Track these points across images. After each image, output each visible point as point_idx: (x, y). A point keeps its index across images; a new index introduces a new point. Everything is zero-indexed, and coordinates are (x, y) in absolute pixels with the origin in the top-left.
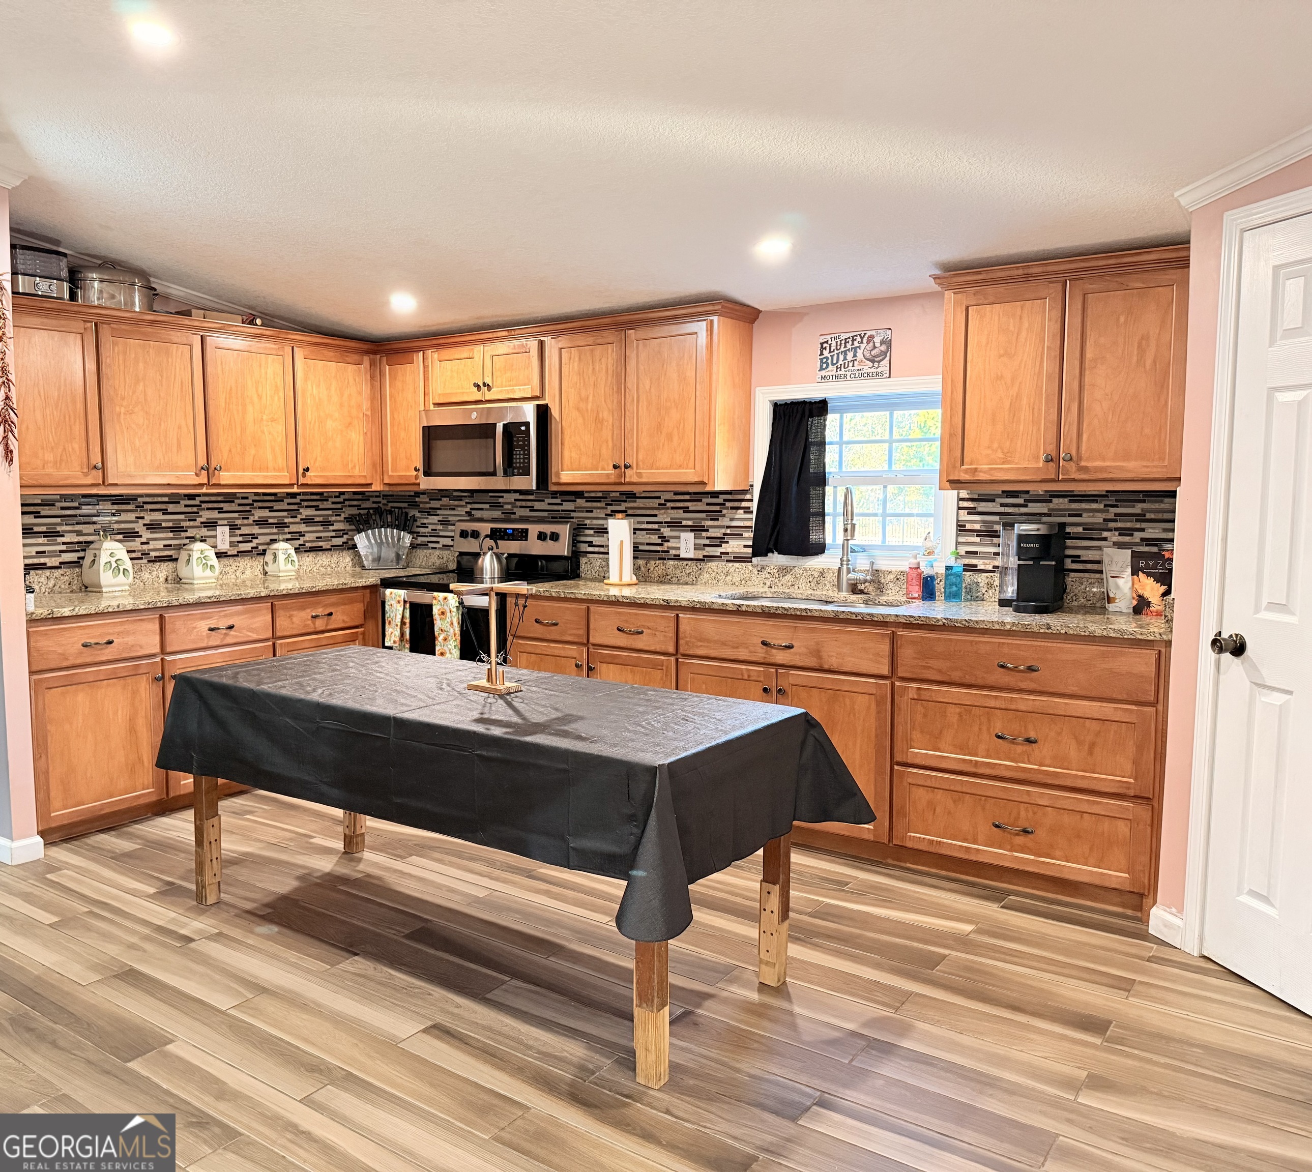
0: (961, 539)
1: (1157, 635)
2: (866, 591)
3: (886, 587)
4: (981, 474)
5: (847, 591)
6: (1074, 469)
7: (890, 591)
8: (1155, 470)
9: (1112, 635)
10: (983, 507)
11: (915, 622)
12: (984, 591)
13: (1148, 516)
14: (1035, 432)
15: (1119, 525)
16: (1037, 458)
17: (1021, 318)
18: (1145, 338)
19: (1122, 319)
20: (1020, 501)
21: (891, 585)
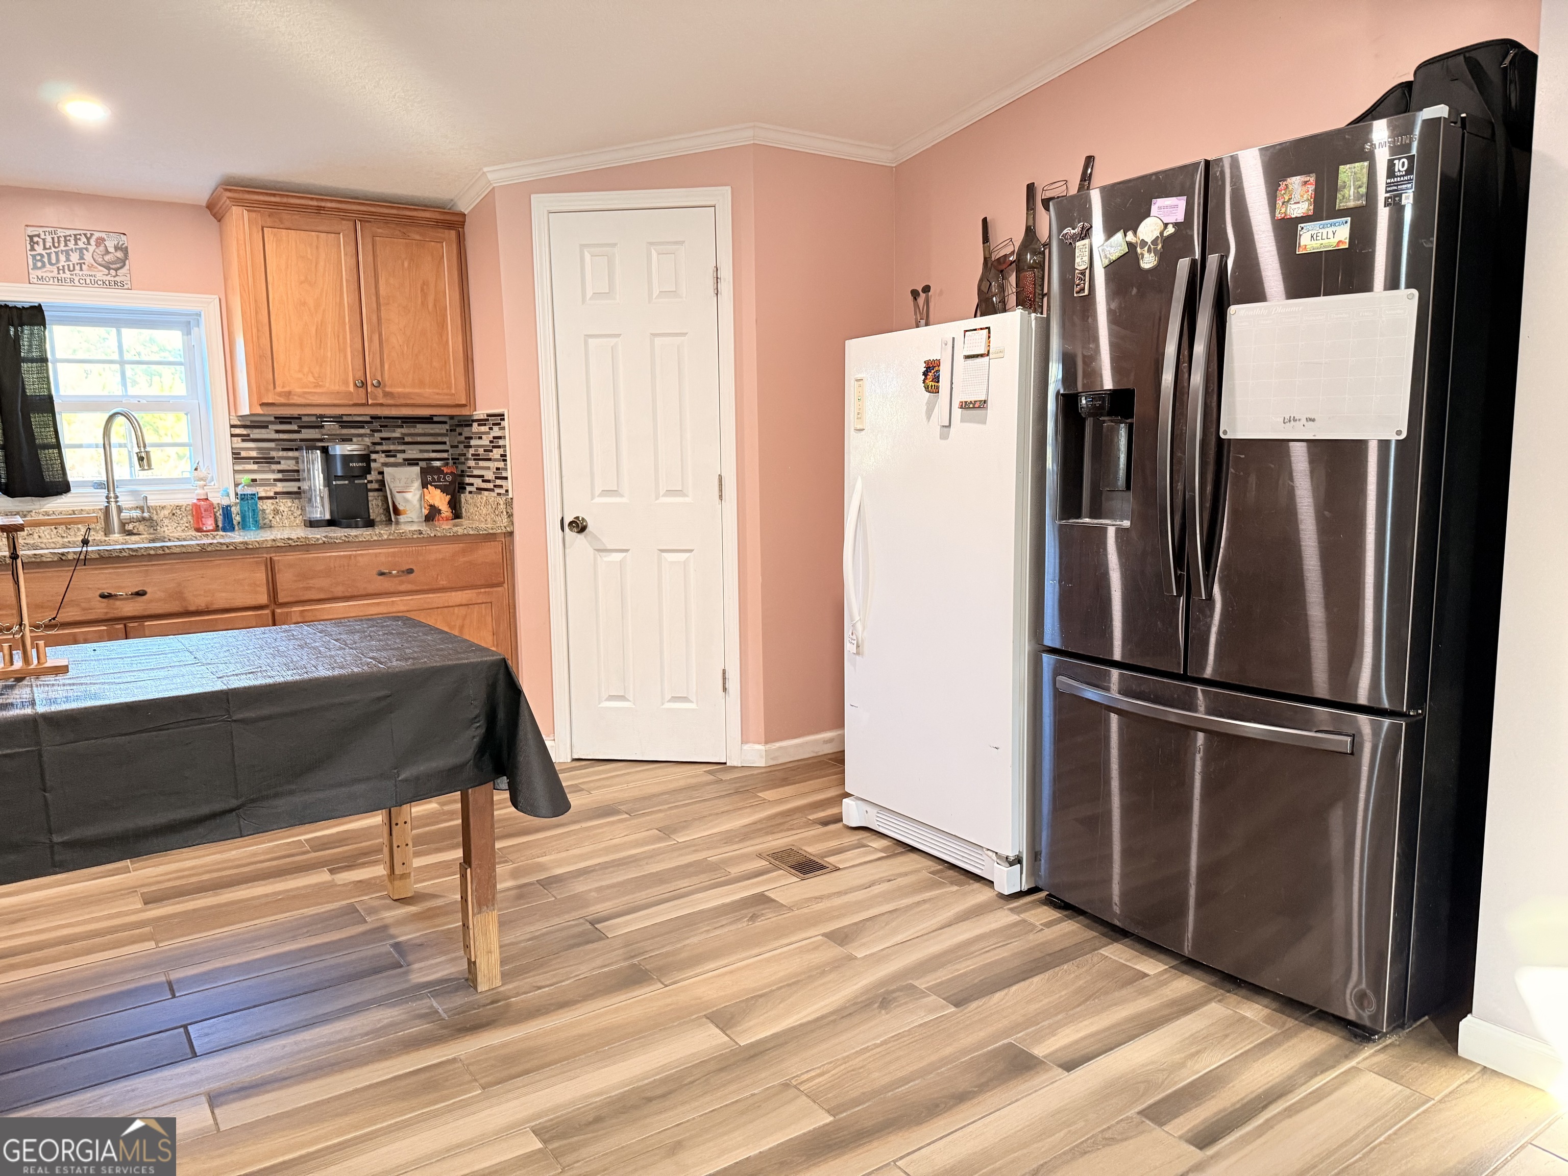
0: (238, 468)
1: (503, 528)
2: (135, 531)
3: (160, 524)
4: (295, 397)
5: (119, 533)
6: (381, 394)
7: (166, 529)
8: (446, 397)
9: (471, 532)
10: (256, 433)
11: (294, 544)
12: (271, 518)
13: (407, 439)
14: (342, 359)
15: (385, 448)
16: (346, 383)
17: (317, 248)
18: (425, 284)
19: (406, 264)
20: (294, 427)
21: (166, 521)
